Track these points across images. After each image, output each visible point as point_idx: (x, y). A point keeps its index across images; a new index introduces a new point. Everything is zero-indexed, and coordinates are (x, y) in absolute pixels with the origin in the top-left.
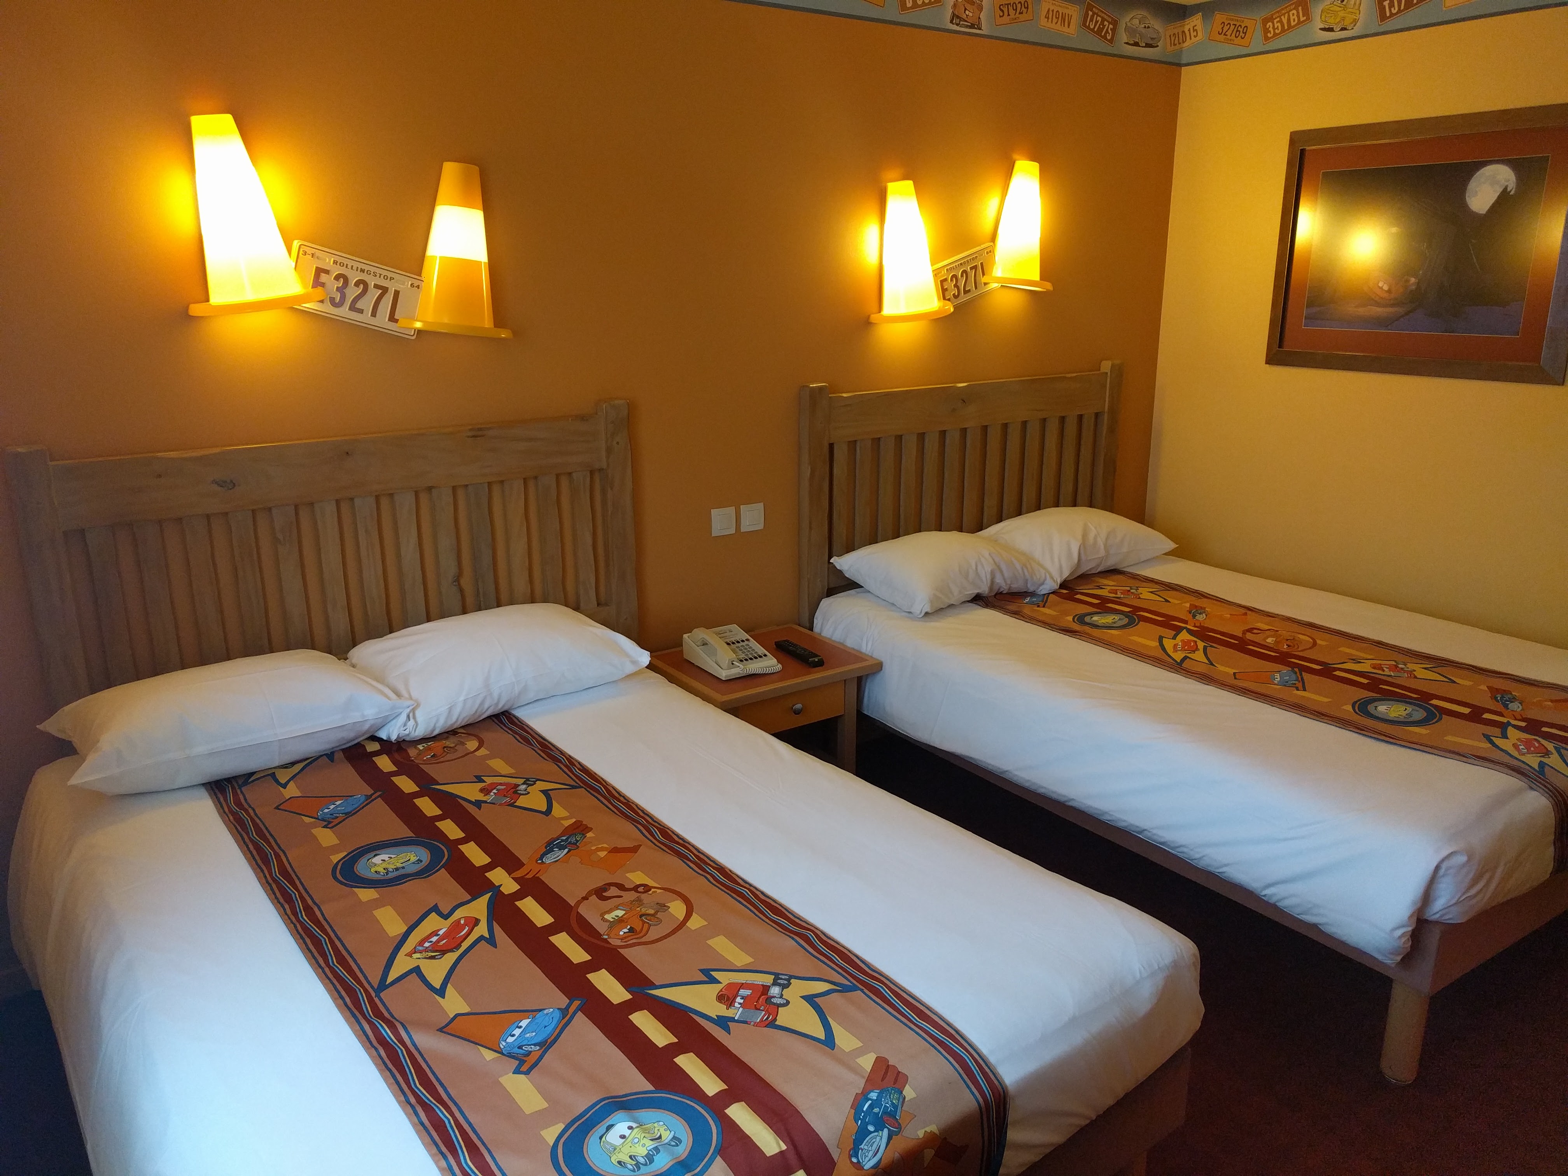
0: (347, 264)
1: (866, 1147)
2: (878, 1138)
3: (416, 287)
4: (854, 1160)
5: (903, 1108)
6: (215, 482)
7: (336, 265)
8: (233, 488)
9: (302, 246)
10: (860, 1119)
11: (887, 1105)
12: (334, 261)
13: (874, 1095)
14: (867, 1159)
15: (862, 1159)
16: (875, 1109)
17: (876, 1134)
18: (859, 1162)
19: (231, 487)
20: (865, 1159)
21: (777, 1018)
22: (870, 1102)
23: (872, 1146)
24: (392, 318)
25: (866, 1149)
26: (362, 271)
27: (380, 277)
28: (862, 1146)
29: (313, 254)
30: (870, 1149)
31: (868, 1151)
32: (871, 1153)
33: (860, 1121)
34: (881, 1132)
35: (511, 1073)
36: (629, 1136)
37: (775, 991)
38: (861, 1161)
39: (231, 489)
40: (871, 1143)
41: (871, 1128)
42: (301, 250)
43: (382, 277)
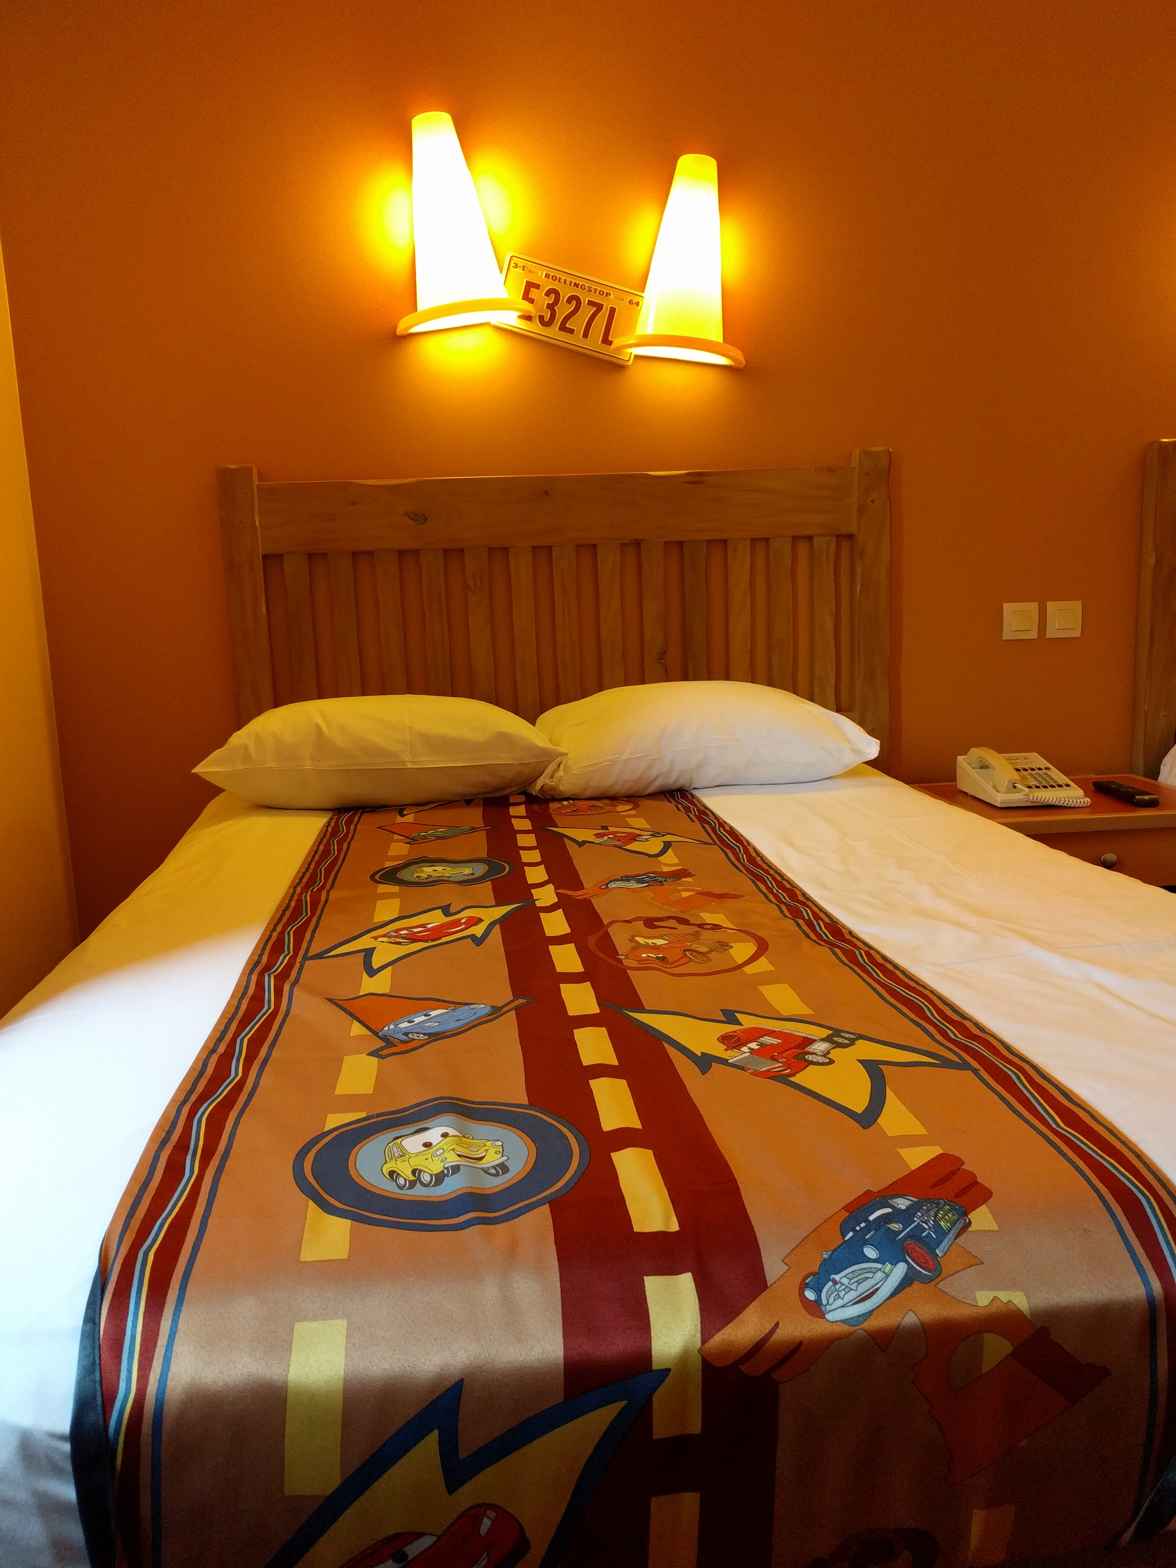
0: (560, 278)
1: (845, 1281)
2: (879, 1275)
3: (635, 304)
4: (810, 1295)
5: (956, 1241)
6: (406, 514)
7: (548, 278)
8: (425, 522)
9: (513, 258)
10: (854, 1230)
11: (924, 1225)
12: (546, 274)
13: (902, 1203)
14: (840, 1302)
15: (828, 1300)
16: (894, 1225)
17: (879, 1266)
18: (818, 1302)
19: (422, 522)
20: (835, 1300)
21: (797, 1074)
22: (889, 1210)
23: (859, 1283)
24: (606, 341)
25: (843, 1284)
26: (576, 285)
27: (595, 292)
28: (837, 1277)
29: (524, 267)
30: (854, 1287)
31: (847, 1290)
32: (852, 1295)
33: (851, 1234)
34: (889, 1266)
35: (365, 1054)
36: (434, 1146)
37: (820, 1047)
38: (824, 1302)
39: (422, 524)
40: (859, 1278)
41: (870, 1252)
42: (512, 262)
43: (598, 292)
